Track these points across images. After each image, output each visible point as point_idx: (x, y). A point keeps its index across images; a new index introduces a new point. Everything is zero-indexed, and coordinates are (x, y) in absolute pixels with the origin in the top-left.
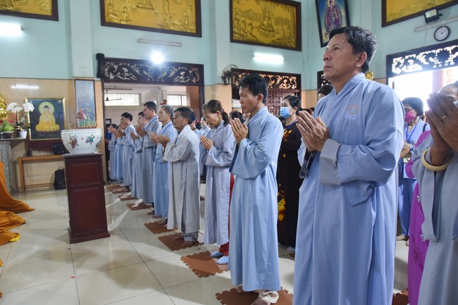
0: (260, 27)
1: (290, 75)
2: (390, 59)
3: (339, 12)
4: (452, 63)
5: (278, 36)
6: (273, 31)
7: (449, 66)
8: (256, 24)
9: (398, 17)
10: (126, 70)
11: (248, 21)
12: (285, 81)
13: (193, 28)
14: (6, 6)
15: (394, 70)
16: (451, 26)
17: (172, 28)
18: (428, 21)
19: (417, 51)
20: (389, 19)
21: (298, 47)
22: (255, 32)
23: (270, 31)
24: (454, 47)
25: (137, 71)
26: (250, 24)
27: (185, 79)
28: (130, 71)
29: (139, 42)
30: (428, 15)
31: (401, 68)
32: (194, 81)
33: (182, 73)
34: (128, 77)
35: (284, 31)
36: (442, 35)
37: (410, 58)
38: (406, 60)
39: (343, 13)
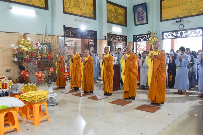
0: (114, 16)
1: (123, 36)
2: (163, 33)
3: (143, 14)
4: (184, 37)
5: (120, 20)
6: (118, 18)
7: (183, 37)
8: (113, 15)
9: (166, 19)
10: (71, 32)
11: (110, 14)
12: (122, 39)
13: (92, 16)
14: (28, 2)
15: (164, 37)
16: (184, 24)
17: (86, 15)
18: (177, 22)
19: (173, 32)
20: (163, 19)
21: (126, 25)
22: (112, 19)
23: (117, 18)
24: (185, 31)
25: (74, 33)
26: (111, 15)
27: (90, 37)
28: (72, 32)
29: (76, 21)
30: (177, 20)
31: (167, 37)
32: (93, 38)
33: (89, 34)
34: (71, 35)
35: (121, 18)
36: (181, 27)
37: (170, 34)
38: (169, 34)
39: (145, 14)
